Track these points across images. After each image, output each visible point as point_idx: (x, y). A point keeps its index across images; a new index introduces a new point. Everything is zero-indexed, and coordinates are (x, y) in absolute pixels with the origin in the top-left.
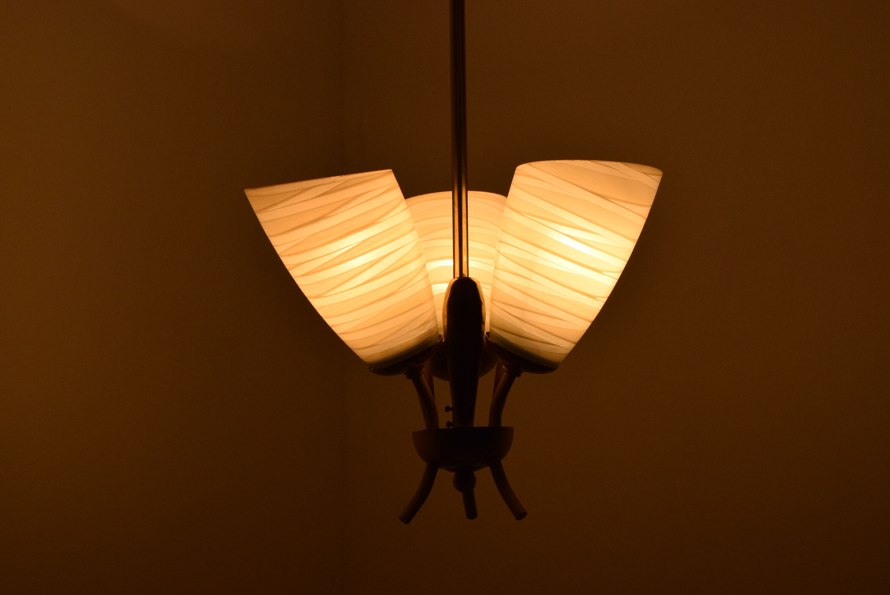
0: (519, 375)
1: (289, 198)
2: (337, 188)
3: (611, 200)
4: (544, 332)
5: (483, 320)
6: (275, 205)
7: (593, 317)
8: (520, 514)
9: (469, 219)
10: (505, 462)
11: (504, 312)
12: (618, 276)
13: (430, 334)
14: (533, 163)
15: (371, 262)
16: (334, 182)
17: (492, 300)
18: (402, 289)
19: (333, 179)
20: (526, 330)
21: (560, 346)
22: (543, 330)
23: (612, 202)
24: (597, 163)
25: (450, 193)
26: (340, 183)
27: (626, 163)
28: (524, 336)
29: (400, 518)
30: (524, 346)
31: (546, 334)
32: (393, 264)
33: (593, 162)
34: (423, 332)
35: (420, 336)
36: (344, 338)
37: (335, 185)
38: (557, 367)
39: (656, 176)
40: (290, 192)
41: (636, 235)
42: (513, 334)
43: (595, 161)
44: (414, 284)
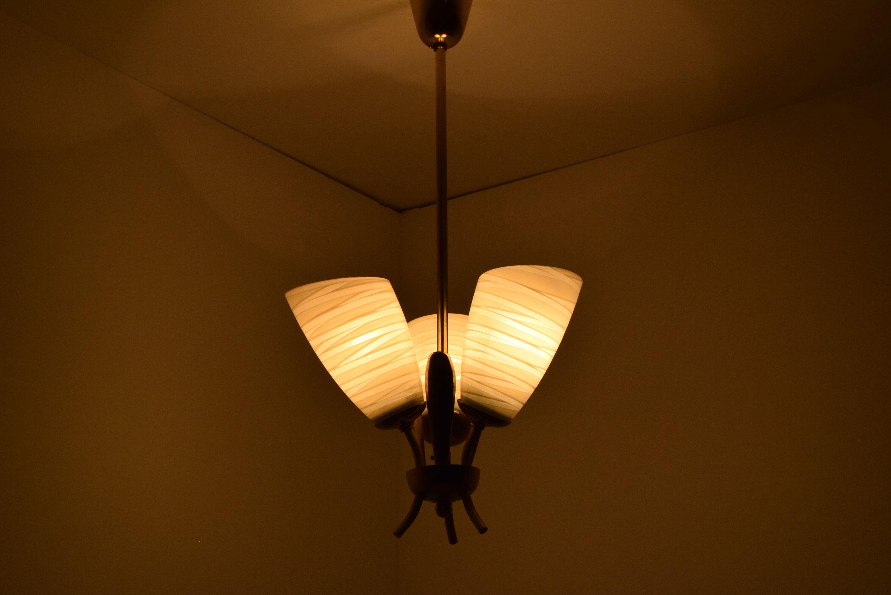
0: (483, 429)
1: (313, 294)
2: (347, 286)
3: (543, 294)
4: (498, 392)
5: (454, 385)
6: (303, 300)
7: (536, 384)
8: (483, 530)
9: (449, 330)
10: (474, 497)
11: (470, 380)
12: (553, 354)
13: (416, 396)
14: (488, 272)
15: (371, 339)
16: (344, 282)
17: (462, 372)
18: (395, 360)
19: (343, 279)
20: (485, 391)
21: (509, 403)
22: (498, 391)
23: (543, 295)
24: (532, 267)
25: (436, 315)
26: (348, 282)
27: (553, 267)
28: (483, 395)
29: (394, 533)
30: (483, 403)
31: (501, 394)
32: (387, 342)
33: (529, 266)
34: (411, 394)
35: (408, 397)
36: (354, 400)
37: (345, 283)
38: (510, 423)
39: (578, 281)
40: (314, 289)
41: (566, 324)
42: (475, 394)
43: (530, 265)
44: (403, 358)
